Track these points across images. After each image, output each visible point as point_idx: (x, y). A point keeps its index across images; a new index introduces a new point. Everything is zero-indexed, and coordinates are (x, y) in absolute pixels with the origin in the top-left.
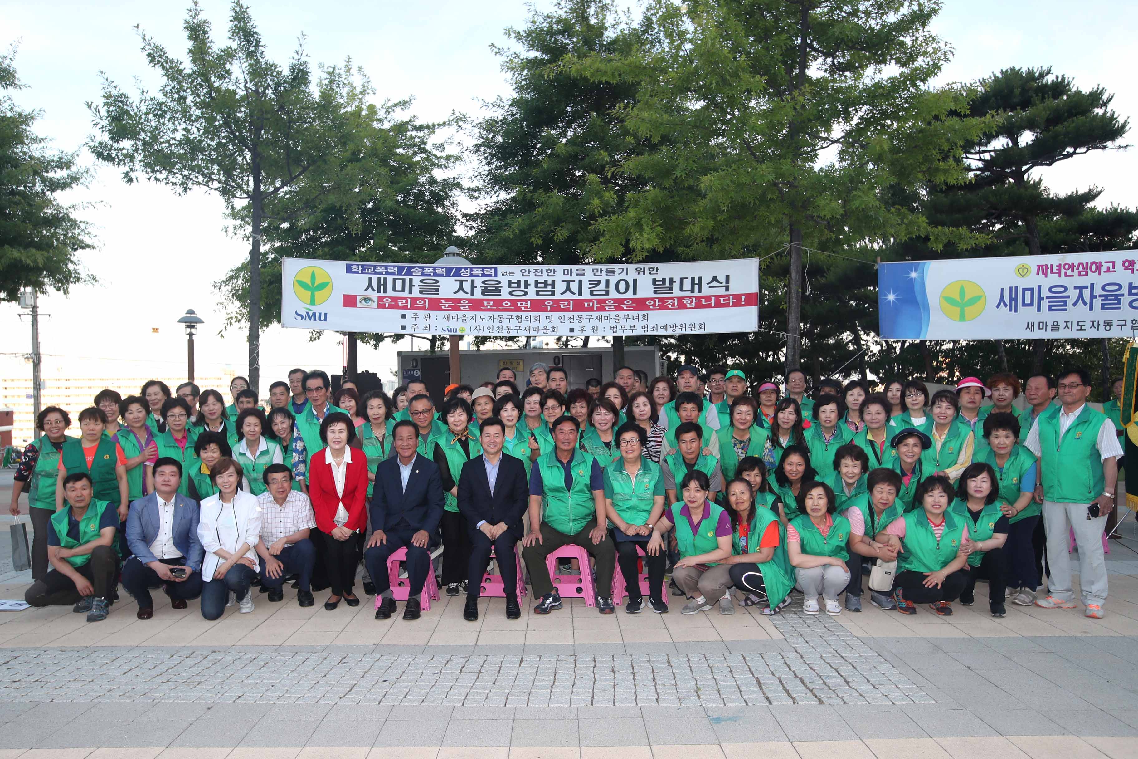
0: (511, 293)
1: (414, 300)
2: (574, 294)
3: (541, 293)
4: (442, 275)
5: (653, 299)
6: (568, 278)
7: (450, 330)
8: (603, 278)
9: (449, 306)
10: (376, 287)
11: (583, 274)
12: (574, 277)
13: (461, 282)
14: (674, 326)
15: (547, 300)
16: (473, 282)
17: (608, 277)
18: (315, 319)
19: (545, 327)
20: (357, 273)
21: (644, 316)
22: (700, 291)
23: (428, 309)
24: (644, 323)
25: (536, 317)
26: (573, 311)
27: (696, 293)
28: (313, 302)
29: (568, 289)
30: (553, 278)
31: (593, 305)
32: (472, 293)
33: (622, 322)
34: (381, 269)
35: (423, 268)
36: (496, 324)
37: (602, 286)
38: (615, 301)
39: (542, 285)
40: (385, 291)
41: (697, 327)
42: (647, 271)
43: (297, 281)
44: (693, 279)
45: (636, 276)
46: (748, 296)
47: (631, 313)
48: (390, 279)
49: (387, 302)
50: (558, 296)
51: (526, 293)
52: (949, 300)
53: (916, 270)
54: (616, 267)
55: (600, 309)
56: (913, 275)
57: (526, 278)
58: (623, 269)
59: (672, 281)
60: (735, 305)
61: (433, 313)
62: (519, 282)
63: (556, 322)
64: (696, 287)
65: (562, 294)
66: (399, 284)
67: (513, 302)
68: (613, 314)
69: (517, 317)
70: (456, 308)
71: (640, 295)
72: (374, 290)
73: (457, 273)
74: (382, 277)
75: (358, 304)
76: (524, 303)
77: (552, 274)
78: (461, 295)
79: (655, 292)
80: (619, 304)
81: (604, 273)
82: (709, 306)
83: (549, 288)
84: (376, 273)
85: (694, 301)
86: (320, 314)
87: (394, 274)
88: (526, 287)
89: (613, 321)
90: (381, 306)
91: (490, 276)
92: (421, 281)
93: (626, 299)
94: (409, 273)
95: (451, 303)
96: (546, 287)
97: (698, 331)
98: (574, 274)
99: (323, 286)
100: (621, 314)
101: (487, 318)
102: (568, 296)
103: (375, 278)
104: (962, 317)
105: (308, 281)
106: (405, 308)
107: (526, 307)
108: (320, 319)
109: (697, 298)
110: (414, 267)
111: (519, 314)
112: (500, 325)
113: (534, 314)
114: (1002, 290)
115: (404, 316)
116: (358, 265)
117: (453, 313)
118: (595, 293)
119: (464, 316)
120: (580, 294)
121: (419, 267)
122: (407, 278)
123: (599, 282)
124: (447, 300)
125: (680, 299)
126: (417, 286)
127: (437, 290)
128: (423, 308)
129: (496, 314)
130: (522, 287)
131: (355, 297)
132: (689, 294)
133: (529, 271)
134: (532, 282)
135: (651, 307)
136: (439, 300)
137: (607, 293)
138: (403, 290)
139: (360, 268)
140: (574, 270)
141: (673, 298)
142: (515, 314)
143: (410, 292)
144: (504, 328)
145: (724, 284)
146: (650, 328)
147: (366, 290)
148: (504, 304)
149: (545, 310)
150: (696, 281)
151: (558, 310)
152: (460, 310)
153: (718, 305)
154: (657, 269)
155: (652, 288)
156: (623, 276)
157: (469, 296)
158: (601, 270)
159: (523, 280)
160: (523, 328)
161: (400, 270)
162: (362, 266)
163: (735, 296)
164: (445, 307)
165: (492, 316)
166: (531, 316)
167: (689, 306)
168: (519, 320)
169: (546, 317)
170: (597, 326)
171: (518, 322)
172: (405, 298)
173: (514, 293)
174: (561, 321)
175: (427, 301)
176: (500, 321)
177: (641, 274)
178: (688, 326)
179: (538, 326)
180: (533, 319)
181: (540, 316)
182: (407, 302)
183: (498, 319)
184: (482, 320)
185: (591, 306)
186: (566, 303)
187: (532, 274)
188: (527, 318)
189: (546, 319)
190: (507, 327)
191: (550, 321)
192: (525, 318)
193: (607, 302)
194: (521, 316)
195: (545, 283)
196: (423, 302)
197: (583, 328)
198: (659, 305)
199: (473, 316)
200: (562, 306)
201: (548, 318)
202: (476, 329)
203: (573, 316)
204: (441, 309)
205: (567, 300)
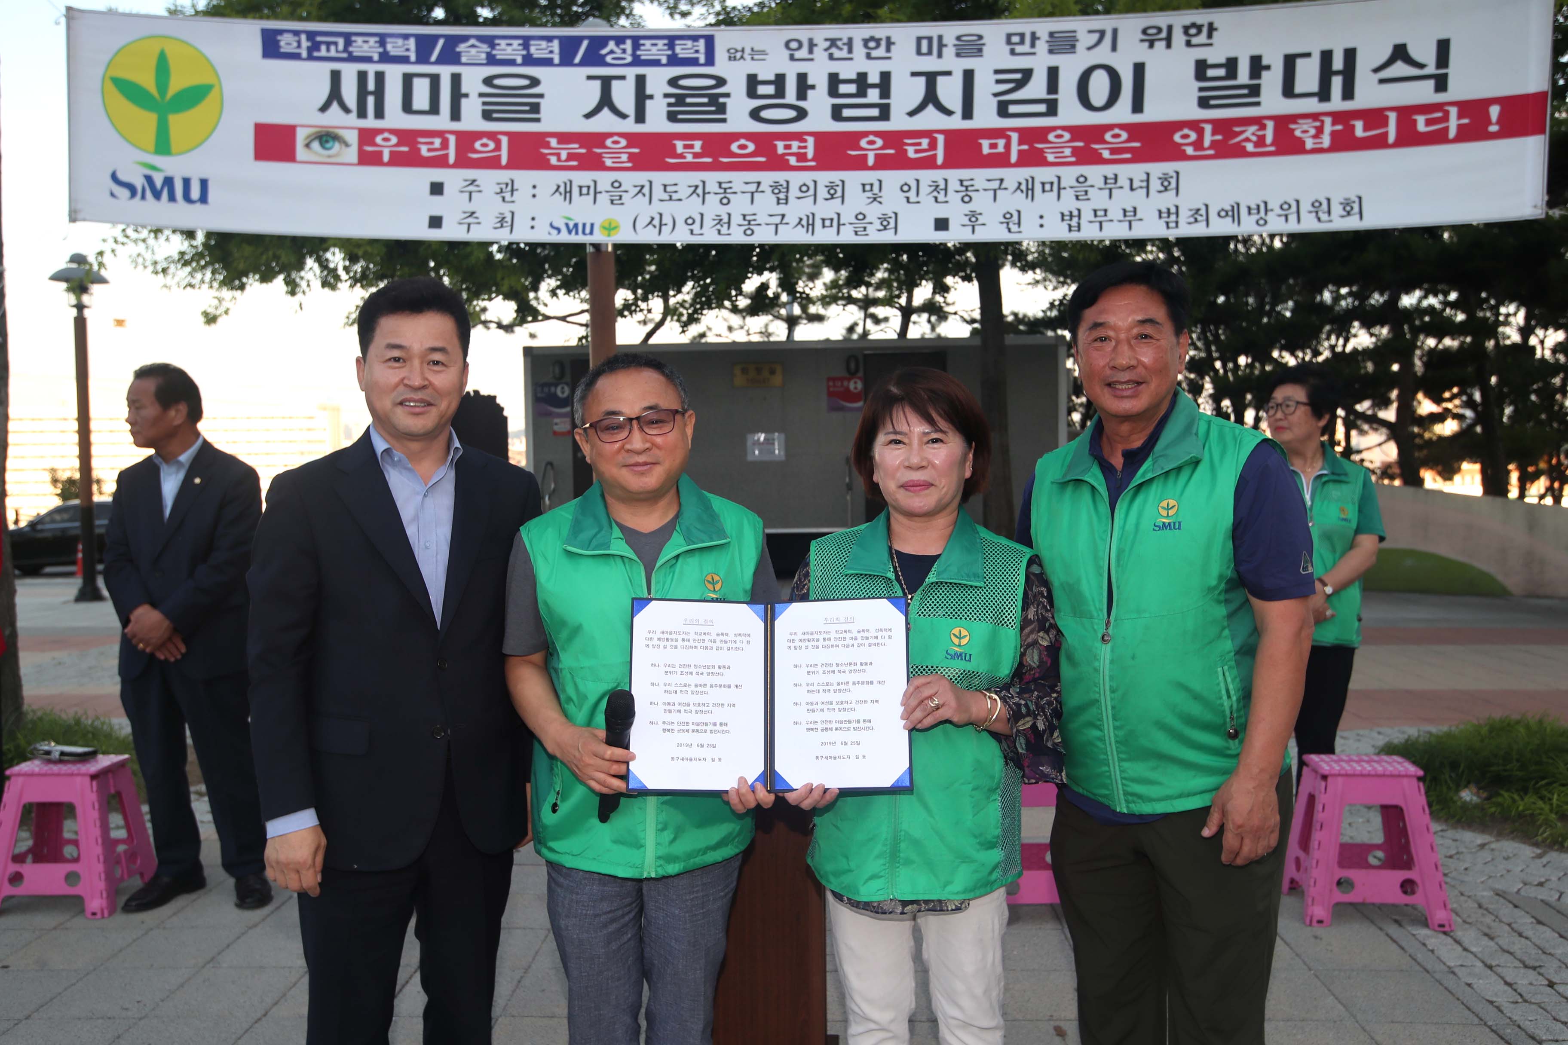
0: (755, 114)
1: (466, 139)
2: (949, 113)
3: (846, 113)
4: (547, 62)
5: (1195, 125)
6: (930, 64)
7: (573, 229)
8: (1040, 62)
9: (571, 157)
10: (351, 101)
11: (978, 51)
12: (950, 61)
13: (606, 82)
14: (1261, 209)
15: (865, 134)
16: (641, 81)
17: (1054, 60)
18: (172, 198)
19: (861, 216)
20: (296, 56)
21: (1165, 179)
22: (1348, 93)
23: (508, 166)
24: (1168, 200)
25: (831, 187)
26: (945, 166)
27: (1337, 103)
28: (163, 146)
29: (931, 98)
30: (884, 66)
31: (1008, 146)
32: (640, 117)
33: (1099, 199)
34: (364, 46)
35: (490, 41)
36: (713, 207)
37: (1037, 88)
38: (1077, 132)
39: (852, 88)
40: (380, 113)
41: (1337, 209)
42: (1179, 38)
43: (117, 82)
44: (1326, 56)
45: (1141, 53)
46: (1507, 102)
47: (1126, 171)
48: (394, 74)
49: (386, 146)
50: (898, 122)
51: (802, 114)
54: (1083, 25)
55: (1026, 160)
57: (802, 67)
58: (1102, 33)
59: (1257, 66)
60: (1465, 135)
61: (524, 178)
62: (780, 81)
63: (892, 200)
64: (1337, 83)
65: (912, 114)
66: (421, 89)
67: (764, 142)
68: (1069, 174)
69: (775, 187)
70: (592, 162)
71: (1153, 113)
72: (347, 110)
73: (593, 58)
74: (371, 69)
75: (301, 153)
76: (795, 144)
77: (881, 52)
78: (605, 122)
79: (1204, 103)
80: (1087, 144)
81: (1042, 46)
82: (1379, 143)
83: (873, 95)
84: (351, 58)
85: (1328, 128)
86: (187, 182)
87: (404, 60)
88: (802, 94)
89: (1068, 195)
90: (368, 159)
91: (694, 62)
92: (488, 81)
93: (1110, 127)
94: (450, 56)
95: (575, 147)
96: (862, 92)
97: (1340, 223)
98: (949, 52)
99: (192, 97)
100: (1095, 173)
101: (684, 191)
102: (930, 119)
103: (349, 72)
105: (147, 81)
106: (440, 162)
107: (801, 157)
108: (187, 198)
109: (1338, 117)
110: (465, 38)
111: (780, 176)
112: (723, 211)
113: (825, 177)
115: (437, 189)
116: (296, 33)
117: (582, 177)
118: (1013, 109)
119: (616, 185)
120: (968, 113)
121: (481, 39)
122: (445, 72)
123: (1027, 74)
124: (564, 138)
125: (1283, 122)
126: (474, 95)
127: (535, 108)
128: (492, 163)
129: (712, 178)
130: (791, 96)
131: (291, 129)
132: (1313, 105)
133: (812, 45)
134: (818, 77)
135: (1190, 151)
136: (541, 139)
137: (1052, 108)
138: (434, 109)
139: (305, 44)
140: (950, 40)
141: (1258, 121)
142: (767, 178)
143: (456, 115)
144: (737, 219)
145: (1431, 69)
146: (1184, 216)
147: (324, 108)
148: (734, 147)
149: (860, 164)
150: (1338, 63)
151: (900, 162)
152: (602, 167)
153: (1409, 137)
154: (1211, 29)
155: (1192, 88)
156: (1104, 54)
157: (630, 126)
158: (1034, 38)
159: (791, 72)
160: (792, 219)
161: (425, 46)
162: (311, 35)
163: (1468, 107)
164: (559, 160)
165: (701, 185)
166: (815, 182)
167: (1309, 144)
168: (782, 196)
169: (864, 185)
170: (1019, 212)
171: (778, 203)
172: (440, 134)
173: (765, 114)
174: (908, 198)
175: (504, 140)
176: (725, 201)
177: (1160, 45)
178: (1305, 207)
179: (839, 215)
180: (822, 193)
181: (843, 182)
182: (445, 145)
183: (716, 194)
184: (671, 196)
185: (1001, 149)
186: (925, 143)
187: (820, 53)
188: (804, 189)
189: (864, 191)
190: (744, 216)
191: (875, 199)
192: (800, 189)
193: (1051, 137)
194: (788, 182)
195: (861, 80)
196: (492, 145)
197: (977, 219)
198: (1214, 144)
199: (643, 187)
200: (911, 153)
201: (868, 188)
202: (650, 223)
203: (946, 180)
204: (547, 166)
205: (928, 134)
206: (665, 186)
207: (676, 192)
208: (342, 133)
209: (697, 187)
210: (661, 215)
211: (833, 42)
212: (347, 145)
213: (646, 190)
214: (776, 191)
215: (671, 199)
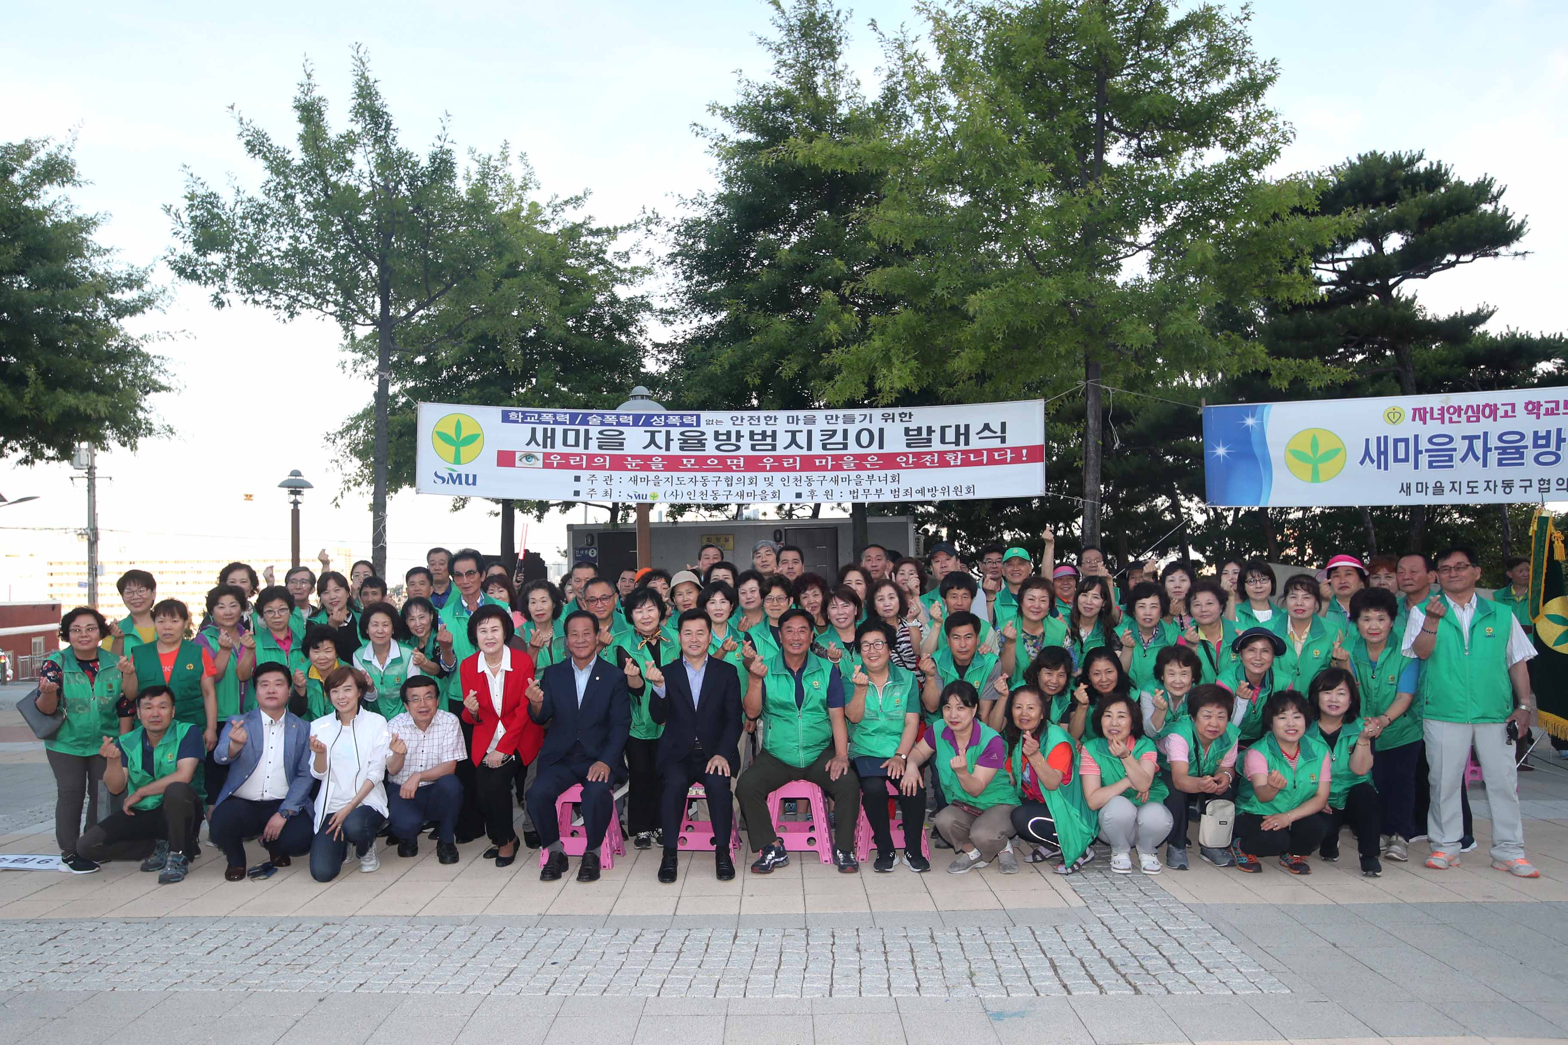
0: (718, 448)
1: (591, 457)
2: (801, 448)
3: (757, 447)
4: (627, 425)
5: (905, 454)
6: (793, 427)
7: (638, 497)
8: (840, 427)
9: (637, 465)
10: (540, 441)
11: (813, 422)
12: (801, 426)
13: (653, 434)
14: (933, 490)
15: (766, 457)
16: (668, 433)
17: (846, 426)
18: (460, 483)
19: (764, 492)
20: (517, 422)
21: (893, 477)
22: (967, 443)
23: (609, 470)
24: (895, 486)
25: (751, 479)
26: (800, 470)
27: (962, 447)
28: (457, 461)
29: (794, 441)
30: (774, 428)
31: (827, 462)
32: (668, 448)
33: (865, 485)
34: (546, 417)
35: (602, 416)
36: (699, 487)
37: (838, 438)
38: (856, 457)
39: (760, 437)
40: (553, 446)
41: (964, 491)
42: (897, 418)
43: (438, 433)
44: (958, 427)
45: (882, 424)
46: (1028, 448)
47: (877, 473)
48: (559, 429)
49: (555, 460)
50: (780, 451)
51: (738, 448)
52: (1298, 455)
53: (1253, 416)
54: (857, 413)
55: (835, 468)
56: (1250, 422)
57: (738, 428)
58: (865, 416)
59: (930, 430)
60: (1014, 461)
61: (616, 474)
62: (728, 434)
63: (777, 485)
64: (962, 438)
65: (786, 448)
66: (571, 436)
67: (722, 460)
68: (853, 474)
69: (727, 479)
70: (646, 467)
71: (887, 450)
72: (538, 445)
73: (648, 422)
74: (549, 427)
75: (518, 463)
76: (735, 461)
77: (772, 422)
78: (652, 450)
79: (908, 445)
80: (860, 462)
81: (840, 420)
82: (980, 463)
83: (769, 440)
84: (541, 423)
85: (960, 456)
86: (467, 476)
87: (564, 423)
88: (738, 440)
89: (853, 483)
90: (547, 465)
91: (691, 425)
92: (601, 433)
93: (870, 455)
94: (585, 422)
95: (639, 461)
96: (764, 439)
97: (965, 496)
98: (801, 422)
99: (472, 439)
100: (864, 474)
101: (686, 480)
102: (794, 451)
103: (540, 429)
104: (1315, 477)
105: (452, 433)
106: (580, 467)
107: (738, 466)
108: (467, 483)
109: (963, 452)
110: (591, 414)
111: (729, 474)
112: (704, 489)
113: (748, 475)
114: (1367, 440)
115: (577, 479)
116: (517, 412)
117: (642, 474)
118: (829, 446)
119: (657, 477)
120: (809, 448)
121: (597, 415)
122: (582, 429)
123: (834, 432)
124: (634, 457)
125: (942, 454)
126: (594, 439)
127: (622, 444)
128: (602, 468)
129: (699, 475)
130: (733, 440)
131: (514, 453)
132: (953, 447)
133: (742, 419)
134: (745, 433)
135: (903, 465)
136: (624, 457)
137: (845, 447)
138: (577, 444)
139: (521, 416)
140: (801, 417)
141: (931, 454)
142: (723, 475)
143: (586, 447)
144: (710, 493)
145: (999, 434)
146: (902, 492)
147: (528, 444)
148: (709, 462)
149: (763, 469)
150: (962, 431)
151: (781, 469)
152: (651, 470)
153: (992, 462)
154: (910, 415)
155: (903, 439)
156: (866, 424)
157: (663, 452)
158: (837, 417)
159: (733, 430)
160: (734, 493)
161: (573, 418)
162: (523, 413)
163: (1014, 450)
164: (632, 467)
165: (694, 478)
166: (744, 477)
167: (952, 463)
168: (729, 483)
169: (765, 478)
170: (832, 491)
171: (728, 486)
172: (579, 455)
173: (722, 448)
174: (784, 484)
175: (608, 458)
176: (704, 485)
177: (890, 421)
178: (952, 489)
179: (754, 491)
180: (747, 481)
181: (756, 477)
182: (581, 460)
183: (700, 482)
184: (681, 482)
185: (824, 464)
186: (791, 461)
187: (746, 422)
188: (739, 480)
189: (765, 481)
190: (713, 491)
191: (770, 485)
192: (737, 480)
193: (845, 459)
194: (732, 477)
195: (764, 434)
196: (602, 460)
197: (814, 493)
198: (913, 462)
199: (668, 478)
200: (785, 465)
201: (767, 479)
202: (672, 494)
203: (801, 477)
204: (627, 470)
205: (793, 457)
206: (678, 478)
207: (683, 480)
209: (692, 479)
210: (676, 491)
211: (751, 418)
213: (670, 480)
215: (681, 484)
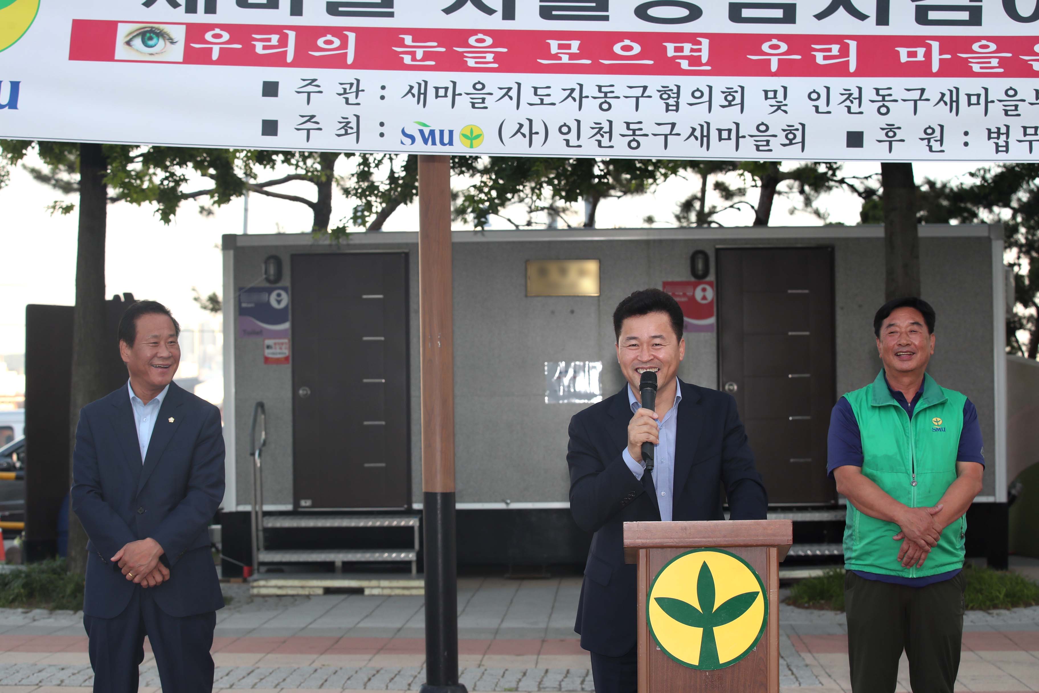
0: (641, 12)
1: (308, 36)
2: (862, 17)
7: (429, 138)
9: (427, 56)
15: (768, 37)
19: (763, 128)
23: (354, 66)
25: (728, 93)
26: (859, 73)
31: (928, 55)
32: (509, 13)
33: (1029, 115)
36: (591, 113)
38: (1003, 42)
40: (210, 8)
49: (217, 42)
50: (805, 25)
51: (696, 13)
55: (949, 70)
61: (371, 78)
63: (799, 109)
65: (820, 16)
67: (651, 43)
68: (997, 86)
69: (664, 92)
70: (452, 62)
72: (175, 4)
75: (121, 51)
76: (687, 47)
78: (468, 17)
89: (996, 109)
90: (195, 57)
95: (433, 45)
100: (1025, 86)
101: (557, 95)
102: (841, 23)
106: (277, 60)
107: (695, 61)
111: (671, 81)
112: (603, 118)
113: (721, 82)
115: (270, 89)
117: (440, 78)
118: (932, 15)
119: (479, 86)
120: (883, 18)
124: (421, 35)
127: (389, 2)
128: (336, 62)
129: (591, 81)
131: (110, 26)
136: (393, 35)
137: (976, 17)
138: (272, 2)
142: (655, 82)
143: (296, 9)
144: (620, 128)
147: (149, 3)
148: (617, 49)
149: (761, 69)
151: (807, 68)
152: (464, 67)
157: (496, 22)
160: (683, 129)
164: (414, 59)
165: (578, 88)
166: (710, 88)
168: (672, 102)
169: (766, 92)
170: (942, 127)
171: (667, 110)
172: (278, 29)
173: (652, 12)
174: (817, 108)
175: (352, 37)
176: (605, 107)
179: (737, 125)
180: (718, 99)
181: (742, 88)
182: (283, 41)
183: (595, 98)
184: (542, 100)
185: (920, 57)
186: (835, 49)
188: (698, 94)
189: (766, 98)
190: (628, 124)
191: (779, 108)
192: (693, 95)
193: (975, 47)
194: (678, 87)
196: (337, 42)
197: (895, 134)
199: (510, 89)
200: (820, 58)
201: (771, 95)
202: (518, 131)
203: (860, 89)
204: (399, 65)
205: (839, 39)
206: (536, 89)
207: (549, 95)
208: (167, 28)
209: (573, 90)
210: (531, 121)
212: (173, 42)
213: (514, 93)
214: (665, 96)
215: (542, 103)
